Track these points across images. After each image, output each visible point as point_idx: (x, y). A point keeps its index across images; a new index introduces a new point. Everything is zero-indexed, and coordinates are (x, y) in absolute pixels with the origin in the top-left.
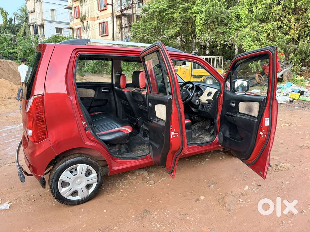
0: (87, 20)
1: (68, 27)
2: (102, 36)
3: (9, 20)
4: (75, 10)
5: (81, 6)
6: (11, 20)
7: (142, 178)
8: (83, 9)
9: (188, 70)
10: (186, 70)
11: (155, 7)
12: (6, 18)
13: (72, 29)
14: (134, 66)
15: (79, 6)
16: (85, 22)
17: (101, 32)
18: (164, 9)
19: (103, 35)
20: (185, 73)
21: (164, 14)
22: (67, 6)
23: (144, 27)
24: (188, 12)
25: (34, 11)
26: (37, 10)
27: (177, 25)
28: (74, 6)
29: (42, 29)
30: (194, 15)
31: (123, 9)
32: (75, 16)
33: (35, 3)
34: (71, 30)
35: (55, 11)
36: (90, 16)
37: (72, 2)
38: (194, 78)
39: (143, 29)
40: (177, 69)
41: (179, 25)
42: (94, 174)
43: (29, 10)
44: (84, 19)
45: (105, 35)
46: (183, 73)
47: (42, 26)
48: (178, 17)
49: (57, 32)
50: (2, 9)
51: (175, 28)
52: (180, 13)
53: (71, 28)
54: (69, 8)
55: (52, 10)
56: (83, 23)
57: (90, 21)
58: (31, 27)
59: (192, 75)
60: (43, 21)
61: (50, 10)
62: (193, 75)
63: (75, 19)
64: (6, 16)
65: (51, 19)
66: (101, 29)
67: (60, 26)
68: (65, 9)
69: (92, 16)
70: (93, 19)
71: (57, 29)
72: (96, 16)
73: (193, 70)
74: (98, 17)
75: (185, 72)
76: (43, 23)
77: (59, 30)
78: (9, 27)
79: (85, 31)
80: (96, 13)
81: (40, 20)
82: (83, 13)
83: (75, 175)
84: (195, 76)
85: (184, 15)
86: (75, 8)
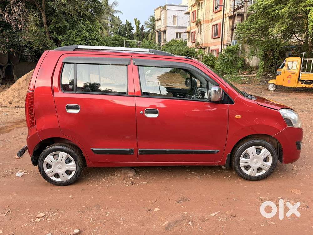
0: (202, 23)
1: (185, 31)
2: (214, 39)
3: (141, 28)
4: (193, 14)
5: (198, 10)
6: (142, 27)
7: (124, 177)
8: (199, 13)
9: (294, 74)
10: (292, 73)
11: (259, 4)
12: (139, 27)
13: (189, 32)
14: (238, 69)
15: (196, 11)
16: (199, 25)
17: (213, 34)
18: (269, 5)
19: (215, 37)
20: (291, 77)
21: (270, 11)
22: (186, 12)
23: (249, 27)
24: (300, 5)
25: (160, 19)
26: (162, 18)
27: (285, 22)
28: (192, 11)
29: (165, 35)
30: (308, 8)
31: (235, 8)
32: (192, 20)
33: (161, 11)
34: (187, 34)
35: (177, 17)
36: (204, 19)
37: (191, 7)
38: (302, 84)
39: (247, 29)
40: (281, 72)
41: (288, 22)
42: (73, 163)
43: (156, 18)
44: (199, 22)
45: (217, 37)
46: (288, 77)
47: (165, 32)
48: (285, 13)
49: (177, 36)
50: (136, 19)
51: (282, 25)
52: (290, 7)
53: (187, 32)
54: (188, 13)
55: (175, 17)
56: (198, 26)
57: (204, 24)
58: (156, 33)
59: (299, 80)
60: (166, 27)
61: (173, 17)
62: (301, 80)
63: (192, 23)
64: (139, 25)
65: (173, 25)
66: (213, 31)
67: (179, 31)
68: (184, 14)
69: (207, 19)
70: (207, 22)
71: (177, 33)
72: (211, 18)
73: (301, 74)
74: (212, 19)
75: (290, 75)
76: (165, 29)
77: (178, 35)
78: (140, 34)
79: (199, 34)
80: (211, 15)
81: (164, 26)
82: (199, 17)
83: (57, 160)
84: (303, 82)
85: (294, 9)
86: (193, 12)
